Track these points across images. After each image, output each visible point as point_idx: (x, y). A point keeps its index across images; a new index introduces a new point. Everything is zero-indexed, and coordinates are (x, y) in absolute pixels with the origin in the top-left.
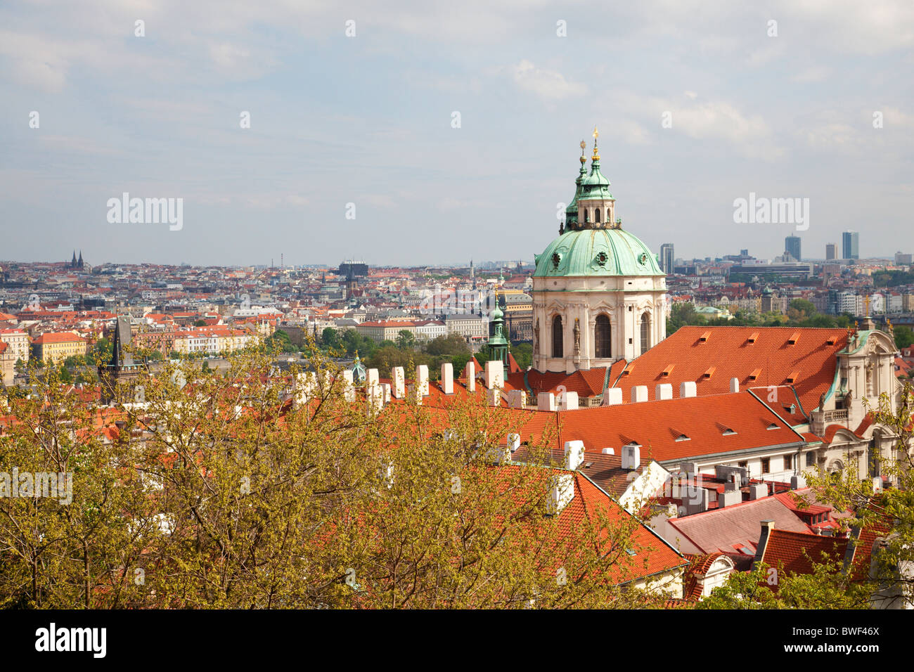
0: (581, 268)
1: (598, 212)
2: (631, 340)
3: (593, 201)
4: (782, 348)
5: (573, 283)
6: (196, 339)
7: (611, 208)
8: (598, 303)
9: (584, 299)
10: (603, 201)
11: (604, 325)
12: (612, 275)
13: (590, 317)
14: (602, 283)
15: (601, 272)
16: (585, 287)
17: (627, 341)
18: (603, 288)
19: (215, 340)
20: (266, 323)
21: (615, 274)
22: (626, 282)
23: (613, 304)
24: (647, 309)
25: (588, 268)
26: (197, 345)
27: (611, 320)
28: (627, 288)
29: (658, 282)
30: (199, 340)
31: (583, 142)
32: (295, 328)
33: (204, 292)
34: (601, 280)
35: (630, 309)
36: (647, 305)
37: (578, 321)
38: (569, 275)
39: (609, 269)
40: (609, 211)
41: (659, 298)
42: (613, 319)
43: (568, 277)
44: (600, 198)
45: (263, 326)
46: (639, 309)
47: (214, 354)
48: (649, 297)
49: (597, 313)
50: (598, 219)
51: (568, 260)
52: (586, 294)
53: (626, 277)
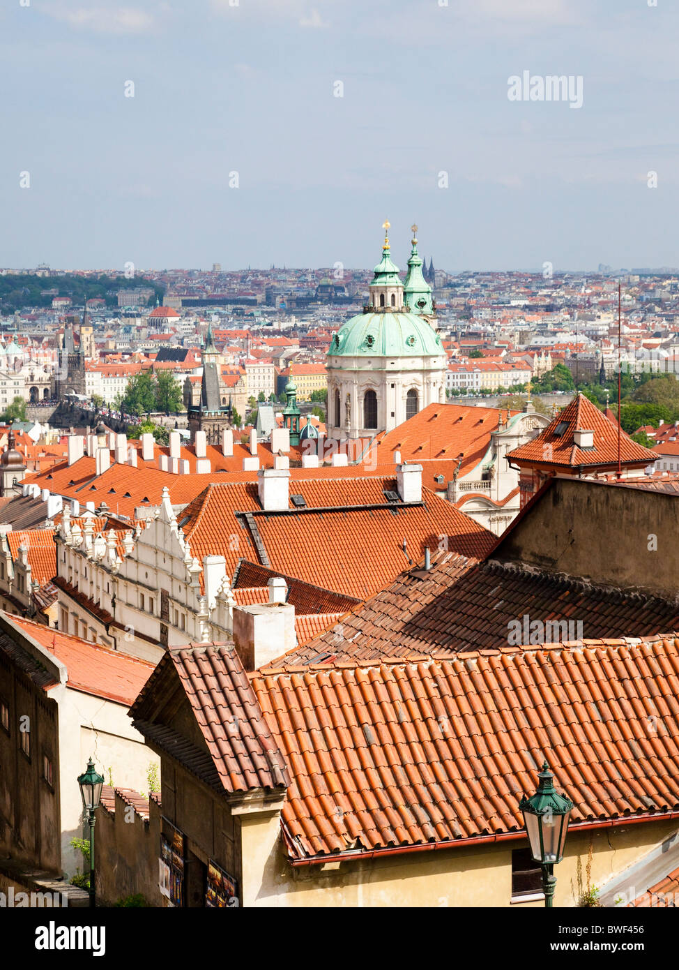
0: (353, 349)
1: (382, 297)
2: (393, 414)
3: (377, 287)
4: (473, 427)
5: (346, 362)
6: (455, 374)
7: (396, 294)
8: (366, 379)
9: (354, 376)
10: (386, 287)
11: (371, 400)
12: (378, 355)
13: (359, 393)
14: (370, 362)
15: (369, 352)
16: (355, 366)
17: (389, 415)
18: (369, 367)
19: (477, 375)
20: (546, 355)
21: (381, 355)
22: (389, 362)
23: (378, 381)
24: (414, 386)
25: (358, 350)
26: (455, 380)
27: (377, 396)
28: (389, 367)
29: (428, 362)
30: (459, 375)
31: (414, 226)
32: (585, 362)
33: (547, 311)
34: (369, 360)
35: (393, 386)
36: (413, 382)
37: (349, 395)
38: (344, 355)
39: (376, 350)
40: (393, 296)
41: (429, 376)
42: (378, 394)
43: (342, 357)
44: (384, 285)
45: (543, 358)
46: (404, 386)
47: (472, 392)
48: (419, 376)
49: (364, 388)
50: (382, 304)
51: (345, 341)
52: (355, 372)
53: (387, 357)
